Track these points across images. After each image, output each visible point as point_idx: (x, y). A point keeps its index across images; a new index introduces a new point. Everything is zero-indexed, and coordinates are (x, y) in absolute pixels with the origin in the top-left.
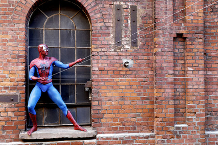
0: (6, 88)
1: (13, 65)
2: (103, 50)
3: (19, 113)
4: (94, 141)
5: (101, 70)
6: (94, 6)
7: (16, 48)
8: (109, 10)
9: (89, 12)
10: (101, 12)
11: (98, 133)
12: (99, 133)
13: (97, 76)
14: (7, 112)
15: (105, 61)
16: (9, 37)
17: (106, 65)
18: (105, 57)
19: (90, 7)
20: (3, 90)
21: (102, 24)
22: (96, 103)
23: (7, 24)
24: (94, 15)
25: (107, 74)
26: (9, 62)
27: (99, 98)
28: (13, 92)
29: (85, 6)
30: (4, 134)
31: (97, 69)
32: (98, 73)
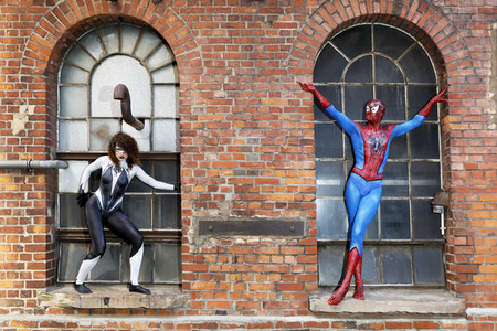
0: (280, 205)
1: (293, 158)
2: (474, 126)
3: (307, 258)
4: (463, 321)
5: (470, 168)
6: (451, 35)
7: (297, 126)
8: (483, 42)
9: (440, 47)
10: (466, 48)
11: (469, 305)
12: (471, 306)
13: (461, 183)
14: (284, 255)
15: (479, 151)
16: (283, 102)
17: (480, 158)
18: (478, 143)
19: (441, 37)
20: (275, 210)
21: (469, 72)
22: (462, 240)
23: (279, 77)
24: (453, 55)
25: (484, 177)
26: (284, 152)
27: (469, 229)
28: (295, 215)
29: (432, 35)
30: (280, 299)
31: (461, 167)
32: (463, 174)
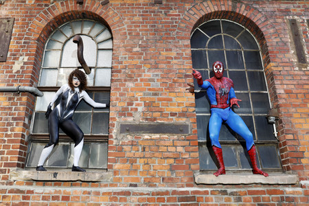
0: (173, 114)
1: (180, 85)
2: (286, 68)
3: (191, 148)
5: (288, 92)
6: (265, 21)
7: (182, 67)
8: (283, 25)
9: (260, 27)
10: (274, 27)
11: (301, 179)
13: (284, 101)
14: (176, 146)
15: (291, 82)
16: (173, 54)
17: (293, 87)
18: (290, 78)
19: (260, 22)
20: (170, 117)
21: (278, 40)
22: (290, 137)
23: (171, 41)
24: (268, 31)
25: (297, 98)
26: (175, 82)
28: (183, 121)
29: (254, 21)
30: (174, 176)
31: (282, 92)
32: (285, 96)
